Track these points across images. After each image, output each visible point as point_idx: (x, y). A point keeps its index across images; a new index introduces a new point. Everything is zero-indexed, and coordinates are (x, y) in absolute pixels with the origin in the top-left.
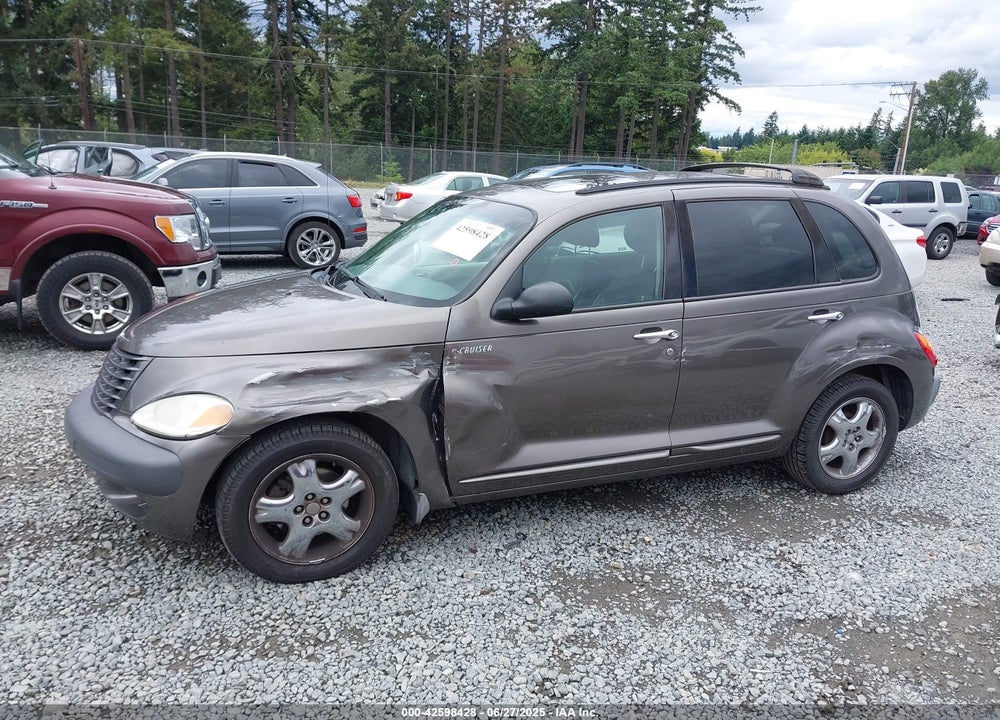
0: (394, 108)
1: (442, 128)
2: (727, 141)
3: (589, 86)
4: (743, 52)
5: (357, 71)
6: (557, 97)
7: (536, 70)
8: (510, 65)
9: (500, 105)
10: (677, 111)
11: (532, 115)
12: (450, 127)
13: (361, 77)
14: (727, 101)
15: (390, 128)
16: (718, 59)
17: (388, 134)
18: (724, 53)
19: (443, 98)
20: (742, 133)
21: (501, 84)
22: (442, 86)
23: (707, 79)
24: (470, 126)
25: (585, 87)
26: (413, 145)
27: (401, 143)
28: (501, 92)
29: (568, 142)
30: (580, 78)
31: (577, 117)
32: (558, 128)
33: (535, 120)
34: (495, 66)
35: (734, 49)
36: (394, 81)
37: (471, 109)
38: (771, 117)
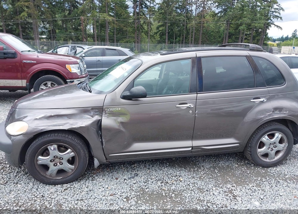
0: (169, 33)
1: (183, 38)
2: (279, 40)
3: (230, 24)
4: (284, 10)
5: (159, 22)
6: (220, 28)
7: (213, 20)
8: (205, 18)
9: (201, 31)
10: (260, 30)
11: (212, 33)
12: (186, 38)
13: (160, 24)
14: (277, 26)
15: (167, 39)
16: (275, 13)
17: (167, 40)
18: (277, 11)
19: (184, 29)
20: (284, 37)
21: (202, 24)
22: (183, 25)
23: (271, 20)
24: (192, 37)
25: (229, 23)
26: (174, 43)
27: (170, 43)
28: (202, 27)
29: (223, 41)
30: (227, 21)
31: (226, 34)
32: (220, 37)
33: (212, 35)
34: (200, 19)
35: (280, 9)
36: (169, 25)
37: (192, 32)
38: (295, 31)
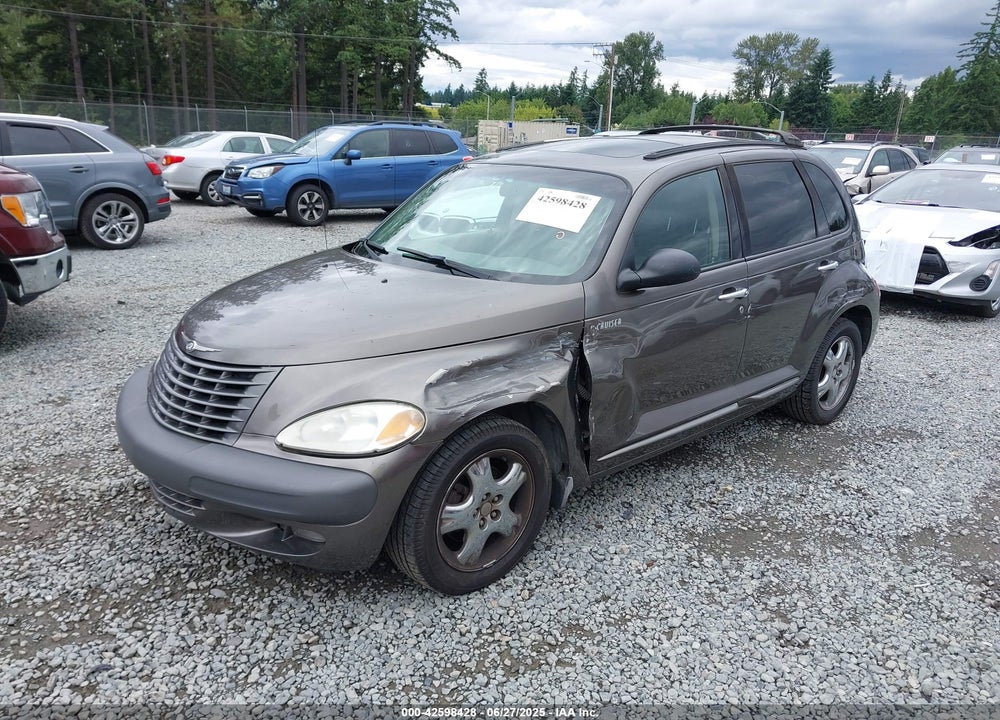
0: (83, 59)
1: (145, 82)
2: (439, 98)
3: (307, 39)
4: (458, 9)
5: (29, 14)
6: (274, 50)
7: (246, 20)
8: (216, 14)
9: (211, 58)
10: (397, 67)
11: (245, 68)
12: (154, 82)
13: (34, 20)
14: (447, 57)
15: (81, 81)
16: (435, 15)
17: (80, 88)
18: (440, 9)
19: (143, 48)
20: (453, 89)
21: (209, 34)
22: (140, 34)
23: (425, 35)
24: (178, 80)
25: (302, 42)
26: (111, 99)
27: (96, 99)
28: (209, 43)
29: (291, 98)
30: (297, 30)
31: (298, 72)
32: (277, 83)
33: (249, 74)
34: (200, 14)
35: (448, 6)
36: (80, 27)
37: (177, 60)
38: (481, 74)
